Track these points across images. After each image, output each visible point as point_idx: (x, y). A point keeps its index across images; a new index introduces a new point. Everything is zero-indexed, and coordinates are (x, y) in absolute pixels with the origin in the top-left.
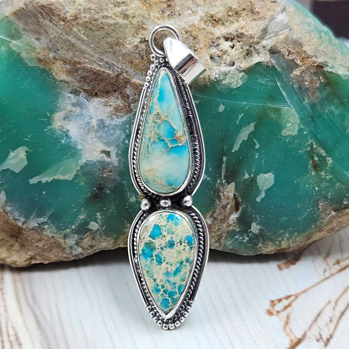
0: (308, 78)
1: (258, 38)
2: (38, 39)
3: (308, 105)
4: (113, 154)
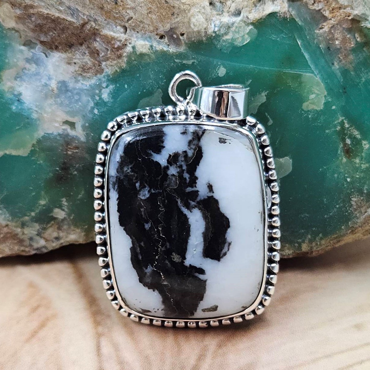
0: (339, 35)
3: (338, 71)
4: (79, 126)
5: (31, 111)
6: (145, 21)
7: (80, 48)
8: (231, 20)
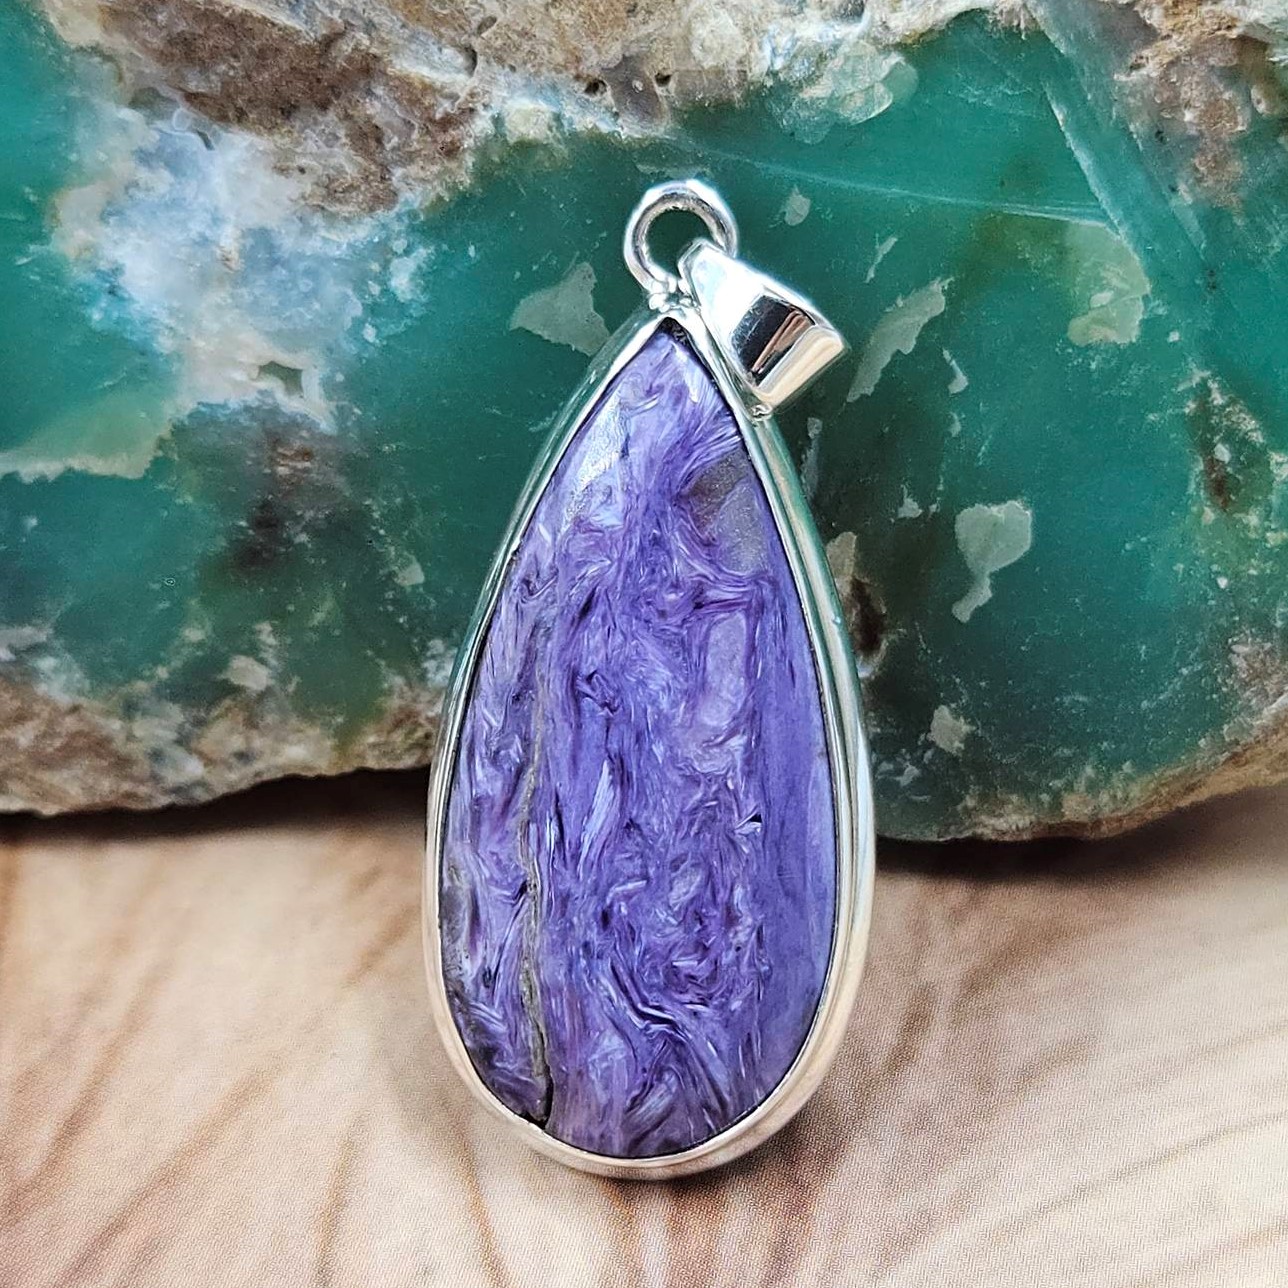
0: (1196, 92)
3: (1192, 214)
4: (312, 382)
5: (156, 327)
6: (536, 31)
7: (320, 118)
8: (831, 34)
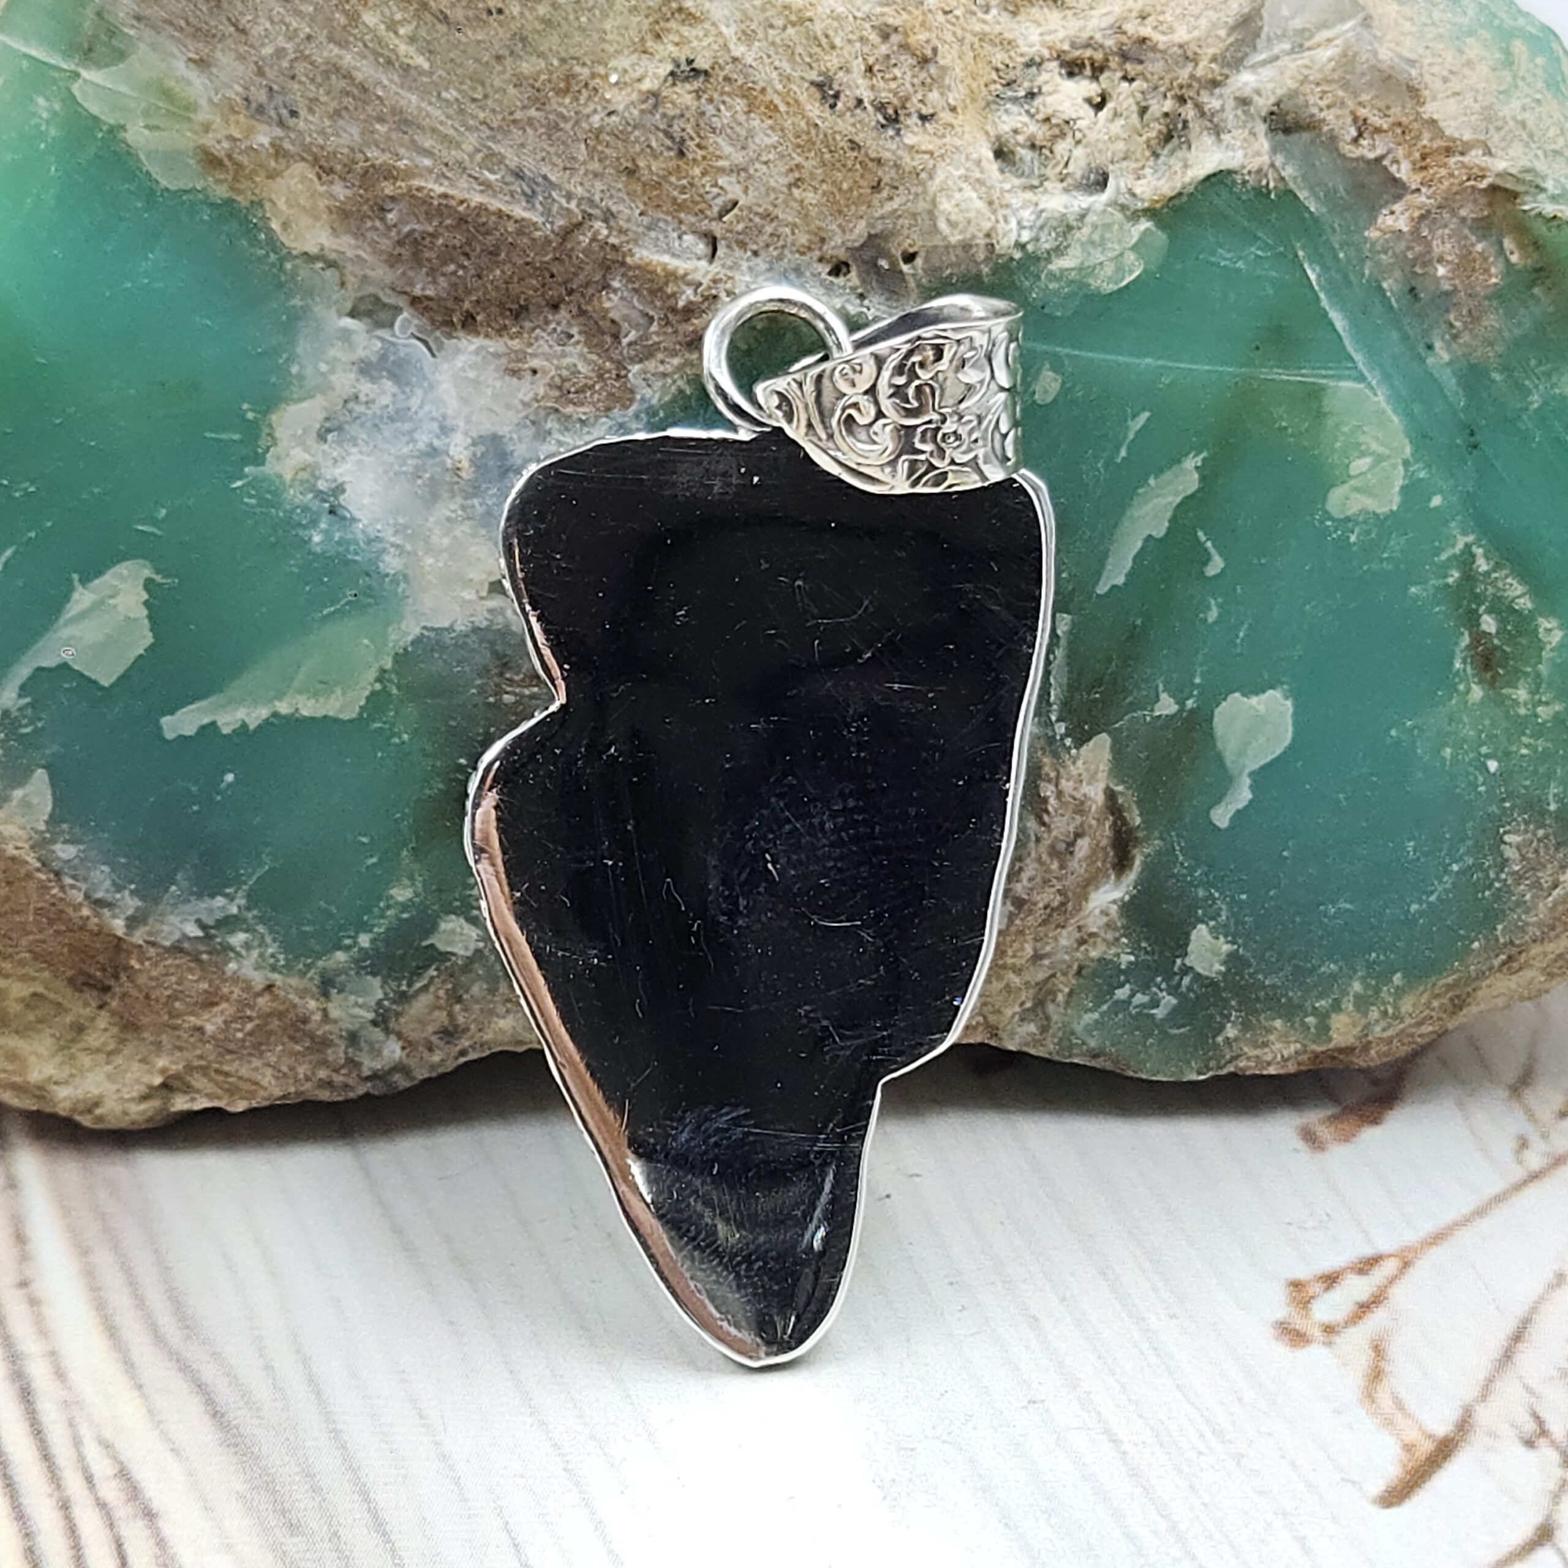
0: (1448, 246)
1: (1214, 59)
2: (202, 63)
3: (1448, 371)
5: (379, 546)
6: (779, 213)
7: (550, 317)
8: (1075, 205)
